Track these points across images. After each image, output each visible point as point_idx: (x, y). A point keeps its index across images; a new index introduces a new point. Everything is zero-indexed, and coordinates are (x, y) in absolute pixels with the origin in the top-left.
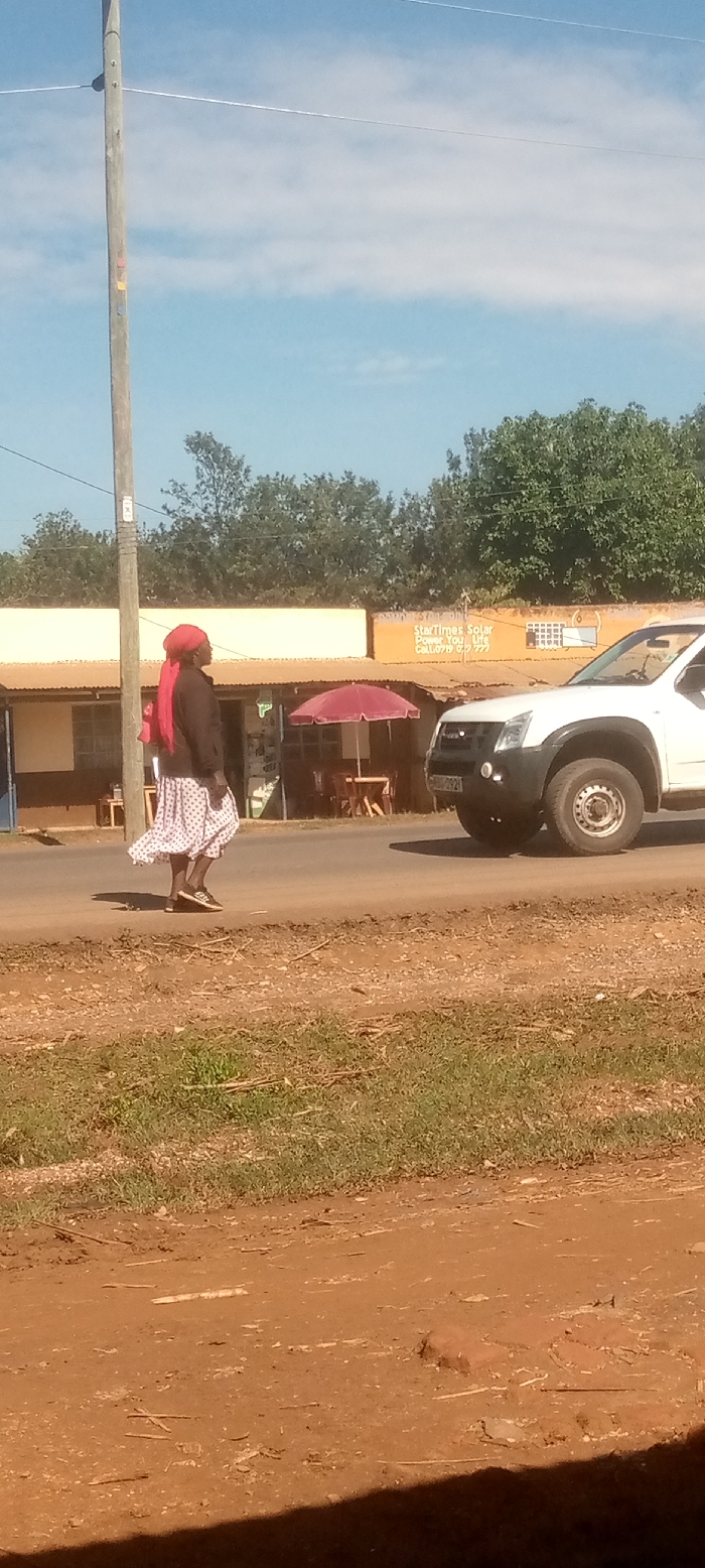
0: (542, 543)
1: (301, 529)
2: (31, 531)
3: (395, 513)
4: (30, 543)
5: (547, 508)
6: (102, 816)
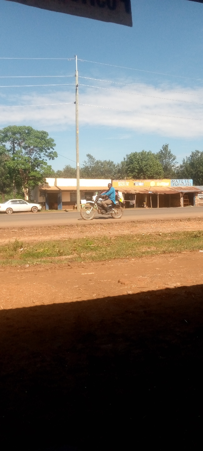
0: (136, 171)
1: (103, 168)
2: (64, 167)
3: (116, 166)
4: (64, 169)
5: (137, 165)
6: (74, 208)
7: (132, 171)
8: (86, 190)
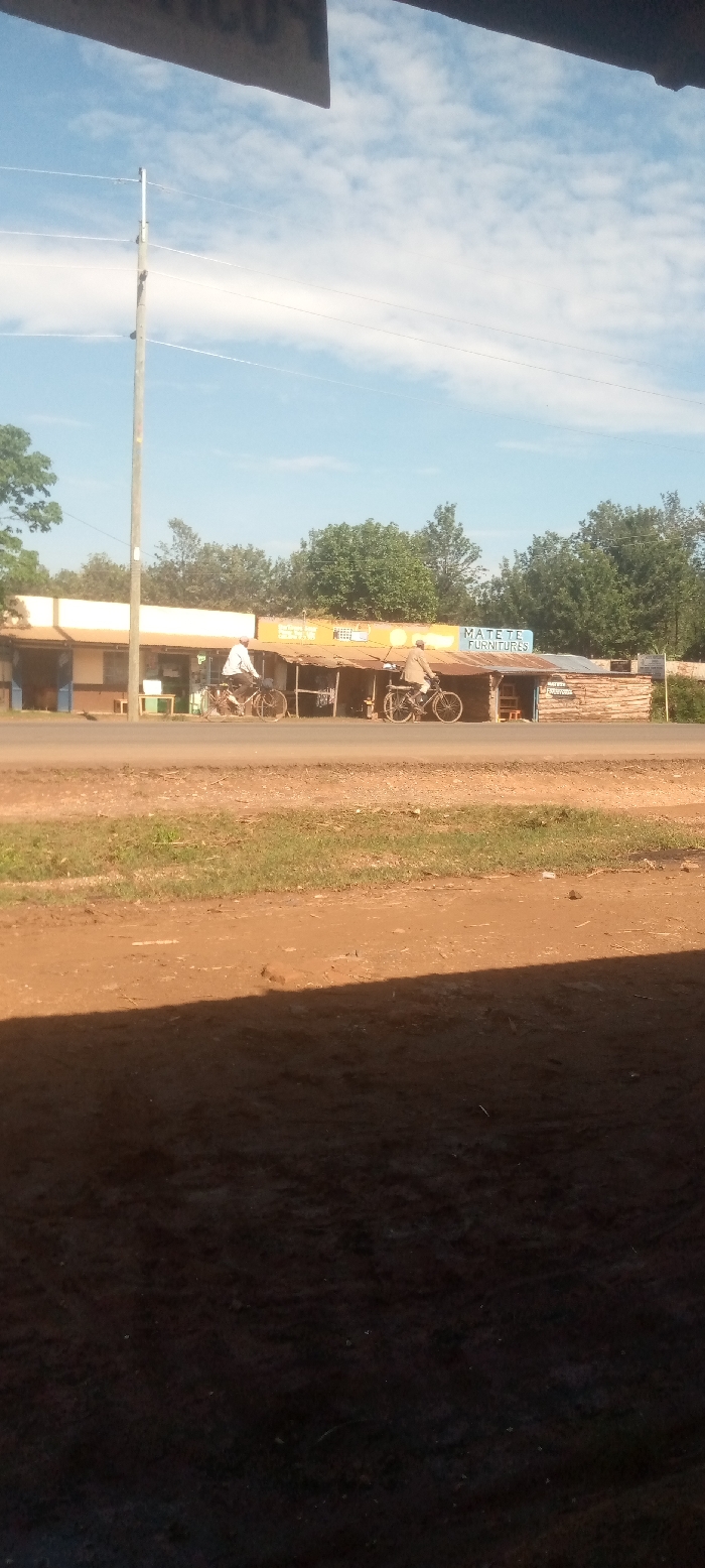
0: (343, 588)
1: (225, 572)
2: (86, 561)
3: (272, 568)
5: (347, 570)
7: (328, 590)
8: (163, 647)
